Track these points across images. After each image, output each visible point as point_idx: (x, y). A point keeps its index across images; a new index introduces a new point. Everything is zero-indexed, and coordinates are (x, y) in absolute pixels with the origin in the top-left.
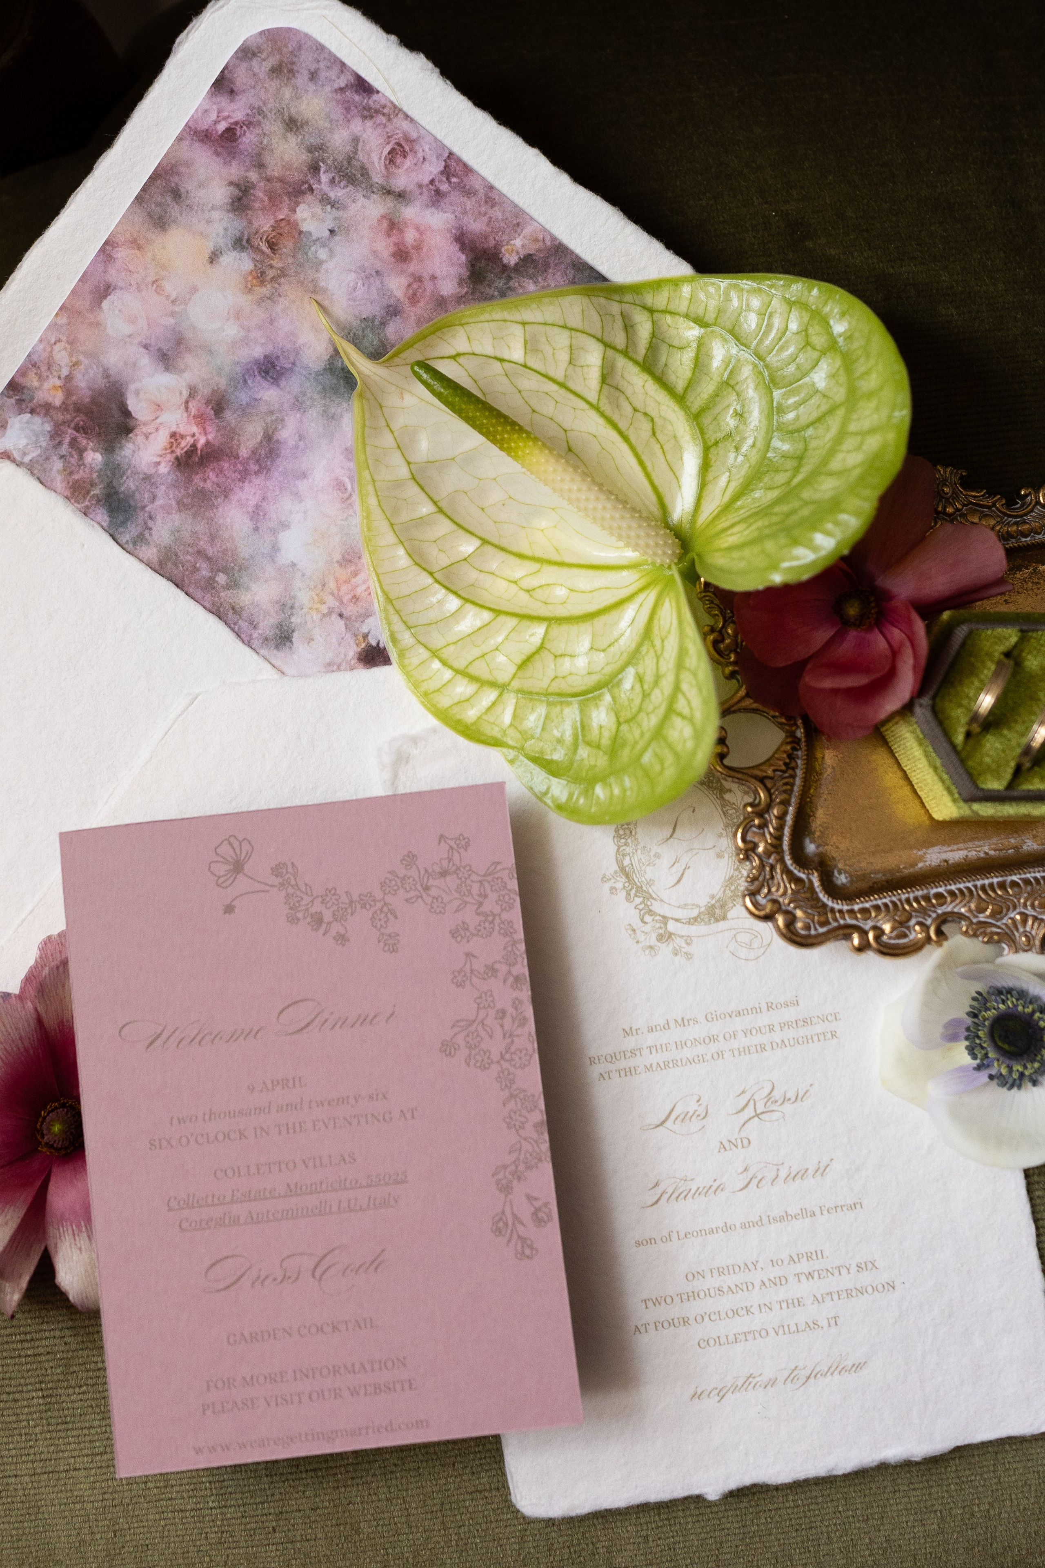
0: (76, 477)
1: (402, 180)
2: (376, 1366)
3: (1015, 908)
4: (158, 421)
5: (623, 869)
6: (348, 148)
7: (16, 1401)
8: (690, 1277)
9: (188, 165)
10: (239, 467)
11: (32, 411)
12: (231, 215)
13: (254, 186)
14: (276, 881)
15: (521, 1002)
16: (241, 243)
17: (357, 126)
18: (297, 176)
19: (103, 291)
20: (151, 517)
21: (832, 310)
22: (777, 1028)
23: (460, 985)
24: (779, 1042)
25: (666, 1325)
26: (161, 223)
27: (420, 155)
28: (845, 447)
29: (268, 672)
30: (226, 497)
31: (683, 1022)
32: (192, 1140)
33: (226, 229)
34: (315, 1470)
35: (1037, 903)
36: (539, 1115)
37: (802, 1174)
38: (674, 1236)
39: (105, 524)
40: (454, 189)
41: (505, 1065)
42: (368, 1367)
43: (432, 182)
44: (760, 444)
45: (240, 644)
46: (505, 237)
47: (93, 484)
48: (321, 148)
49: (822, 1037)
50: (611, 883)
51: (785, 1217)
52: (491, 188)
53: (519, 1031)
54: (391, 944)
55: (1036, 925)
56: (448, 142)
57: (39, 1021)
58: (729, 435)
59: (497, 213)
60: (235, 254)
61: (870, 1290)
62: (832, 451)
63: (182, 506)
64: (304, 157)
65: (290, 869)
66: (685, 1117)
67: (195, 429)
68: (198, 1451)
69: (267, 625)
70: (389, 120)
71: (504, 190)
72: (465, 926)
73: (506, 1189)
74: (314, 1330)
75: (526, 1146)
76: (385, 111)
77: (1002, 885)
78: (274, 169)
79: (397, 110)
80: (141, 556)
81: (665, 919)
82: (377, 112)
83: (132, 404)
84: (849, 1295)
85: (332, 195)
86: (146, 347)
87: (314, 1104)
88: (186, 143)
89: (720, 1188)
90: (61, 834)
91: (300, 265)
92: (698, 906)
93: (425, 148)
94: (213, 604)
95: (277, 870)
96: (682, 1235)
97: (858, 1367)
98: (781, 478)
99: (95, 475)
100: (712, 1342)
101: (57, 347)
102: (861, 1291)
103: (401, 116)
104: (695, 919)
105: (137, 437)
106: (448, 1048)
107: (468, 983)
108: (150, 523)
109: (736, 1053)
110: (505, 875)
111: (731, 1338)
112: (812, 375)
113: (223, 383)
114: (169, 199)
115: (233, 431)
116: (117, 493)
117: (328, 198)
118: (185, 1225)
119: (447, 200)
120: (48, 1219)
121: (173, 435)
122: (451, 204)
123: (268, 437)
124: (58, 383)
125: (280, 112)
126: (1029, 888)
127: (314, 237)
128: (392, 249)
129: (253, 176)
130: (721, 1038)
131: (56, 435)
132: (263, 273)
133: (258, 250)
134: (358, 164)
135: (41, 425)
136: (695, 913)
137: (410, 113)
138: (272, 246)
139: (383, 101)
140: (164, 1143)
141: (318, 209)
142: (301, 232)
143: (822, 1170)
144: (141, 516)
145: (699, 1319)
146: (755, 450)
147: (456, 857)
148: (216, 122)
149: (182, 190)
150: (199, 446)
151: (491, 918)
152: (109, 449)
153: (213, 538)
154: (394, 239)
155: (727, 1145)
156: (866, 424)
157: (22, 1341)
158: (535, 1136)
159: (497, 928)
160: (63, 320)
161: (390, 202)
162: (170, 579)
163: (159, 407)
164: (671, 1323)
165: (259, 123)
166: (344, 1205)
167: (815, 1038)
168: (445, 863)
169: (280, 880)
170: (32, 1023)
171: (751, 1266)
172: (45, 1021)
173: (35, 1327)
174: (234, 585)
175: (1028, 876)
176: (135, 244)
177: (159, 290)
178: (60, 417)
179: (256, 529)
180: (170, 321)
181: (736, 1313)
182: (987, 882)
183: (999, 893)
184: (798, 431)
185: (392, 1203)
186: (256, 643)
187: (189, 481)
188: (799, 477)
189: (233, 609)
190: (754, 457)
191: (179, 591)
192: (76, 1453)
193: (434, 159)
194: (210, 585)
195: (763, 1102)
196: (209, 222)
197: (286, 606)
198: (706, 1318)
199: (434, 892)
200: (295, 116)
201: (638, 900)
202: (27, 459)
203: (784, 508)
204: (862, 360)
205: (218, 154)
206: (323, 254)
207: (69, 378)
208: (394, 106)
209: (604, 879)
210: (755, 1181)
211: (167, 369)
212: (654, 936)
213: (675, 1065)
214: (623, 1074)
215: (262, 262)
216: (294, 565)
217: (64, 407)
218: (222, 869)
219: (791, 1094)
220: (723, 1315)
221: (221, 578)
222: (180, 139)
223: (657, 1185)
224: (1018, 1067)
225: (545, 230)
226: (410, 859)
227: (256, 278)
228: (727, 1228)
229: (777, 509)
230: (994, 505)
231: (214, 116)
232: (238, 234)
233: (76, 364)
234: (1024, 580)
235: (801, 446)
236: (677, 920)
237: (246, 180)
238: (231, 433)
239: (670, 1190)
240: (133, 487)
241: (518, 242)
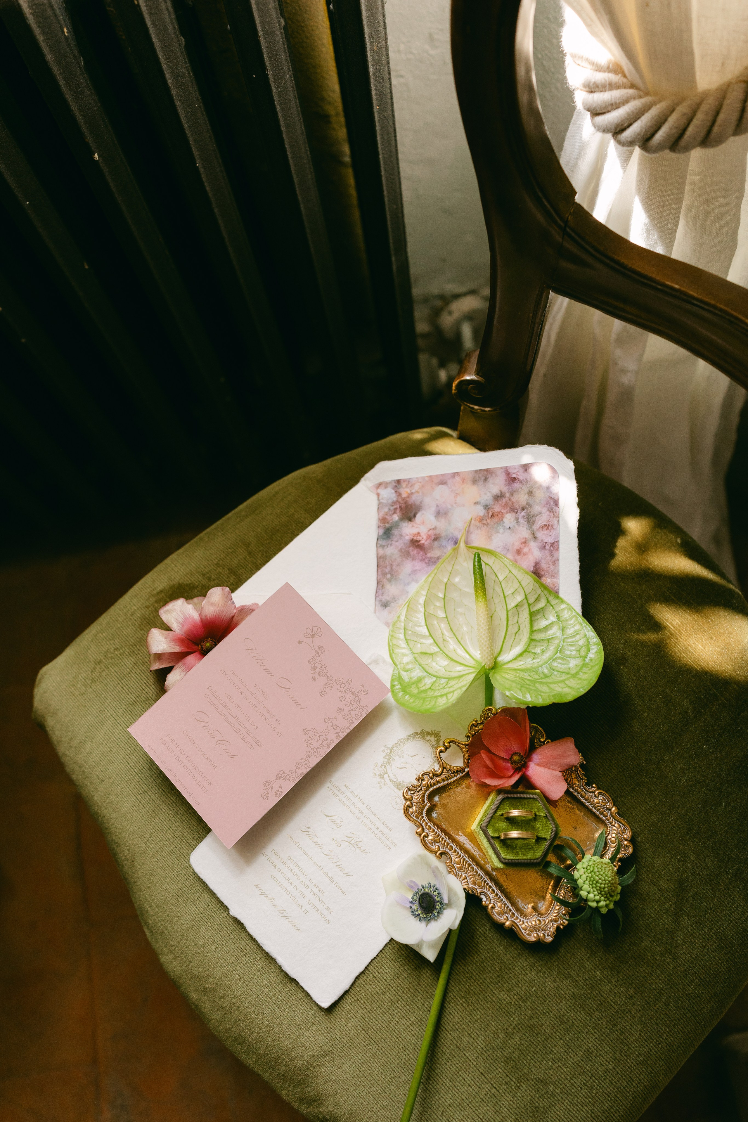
0: (387, 517)
1: (540, 535)
2: (205, 778)
3: (466, 873)
4: (420, 526)
5: (392, 749)
6: (537, 513)
7: (128, 694)
8: (289, 858)
9: (496, 475)
10: (424, 557)
11: (396, 492)
12: (492, 498)
13: (505, 497)
14: (317, 649)
15: (333, 742)
16: (486, 507)
17: (545, 510)
18: (517, 506)
19: (443, 483)
20: (391, 545)
21: (594, 649)
22: (379, 830)
23: (325, 722)
24: (376, 833)
25: (271, 861)
26: (475, 482)
27: (551, 533)
28: (559, 684)
29: (372, 608)
30: (412, 560)
31: (361, 800)
32: (231, 680)
33: (487, 500)
34: (164, 791)
35: (472, 879)
36: (305, 771)
37: (342, 870)
38: (298, 844)
39: (380, 534)
40: (549, 550)
41: (312, 751)
42: (203, 776)
43: (546, 543)
44: (540, 663)
45: (374, 595)
46: (547, 576)
47: (388, 523)
48: (530, 506)
49: (386, 845)
50: (385, 749)
51: (326, 874)
52: (558, 560)
53: (324, 748)
54: (322, 694)
55: (465, 883)
56: (561, 538)
57: (233, 617)
58: (535, 653)
59: (552, 567)
60: (482, 508)
61: (323, 916)
62: (556, 683)
63: (401, 550)
64: (524, 504)
65: (323, 651)
66: (334, 821)
67: (425, 537)
68: (149, 746)
69: (385, 598)
70: (553, 517)
71: (561, 564)
72: (343, 711)
73: (278, 778)
74: (203, 753)
75: (294, 774)
76: (555, 514)
77: (469, 865)
78: (514, 499)
79: (558, 517)
80: (379, 550)
81: (386, 772)
82: (553, 512)
83: (418, 516)
84: (317, 911)
85: (520, 520)
86: (437, 506)
87: (263, 706)
88: (502, 470)
89: (321, 847)
90: (287, 583)
91: (493, 528)
92: (397, 779)
93: (554, 533)
94: (380, 579)
95: (320, 647)
96: (299, 846)
97: (298, 929)
98: (536, 677)
99: (391, 521)
100: (275, 879)
101: (419, 484)
102: (320, 914)
103: (557, 519)
104: (393, 781)
105: (410, 524)
106: (305, 732)
107: (327, 723)
108: (389, 546)
109: (363, 823)
110: (365, 711)
111: (280, 884)
112: (572, 659)
113: (443, 534)
114: (483, 478)
115: (432, 548)
116: (391, 531)
117: (518, 519)
118: (207, 696)
119: (544, 551)
120: (182, 661)
121: (419, 533)
122: (544, 553)
123: (438, 558)
124: (409, 492)
125: (531, 487)
126: (475, 873)
127: (504, 525)
128: (518, 548)
129: (508, 495)
130: (364, 815)
131: (394, 503)
132: (483, 520)
133: (488, 513)
134: (534, 519)
135: (394, 497)
136: (395, 780)
137: (560, 521)
138: (493, 516)
139: (557, 511)
140: (224, 673)
141: (513, 519)
142: (502, 520)
143: (347, 875)
144: (389, 542)
145: (279, 870)
146: (537, 664)
147: (360, 693)
148: (514, 473)
149: (488, 480)
150: (421, 542)
151: (350, 716)
152: (401, 519)
153: (398, 565)
154: (521, 546)
155: (334, 840)
156: (571, 685)
157: (145, 683)
158: (299, 775)
159: (349, 720)
160: (427, 479)
161: (531, 536)
162: (378, 563)
163: (423, 523)
164: (272, 863)
165: (523, 484)
166: (242, 735)
167: (384, 844)
168: (356, 692)
169: (318, 650)
170: (231, 615)
171: (305, 874)
172: (234, 619)
173: (151, 684)
174: (389, 580)
175: (479, 871)
176: (463, 480)
177: (456, 497)
178: (400, 500)
179: (410, 575)
180: (449, 506)
181: (288, 880)
182: (467, 859)
183: (467, 865)
184: (553, 670)
185: (252, 748)
186: (378, 599)
187: (409, 547)
188: (541, 681)
189: (383, 585)
190: (535, 665)
191: (376, 567)
192: (125, 722)
193: (553, 538)
194: (384, 574)
195: (354, 842)
196: (485, 494)
197: (394, 599)
198: (281, 872)
199: (346, 695)
200: (533, 492)
201: (386, 760)
202: (381, 501)
203: (528, 683)
204: (588, 669)
205: (506, 481)
206: (501, 531)
207: (412, 494)
208: (558, 515)
209: (385, 746)
210: (330, 857)
211: (436, 517)
212: (379, 773)
213: (347, 807)
214: (333, 793)
215: (486, 517)
216: (408, 592)
217: (403, 499)
218: (309, 632)
219: (363, 849)
220: (285, 877)
221: (389, 576)
222: (502, 468)
223: (309, 828)
224: (420, 912)
225: (559, 585)
226: (350, 681)
227: (480, 519)
228: (311, 858)
229: (526, 681)
230: (583, 779)
231: (515, 471)
232: (488, 504)
233: (418, 492)
234: (568, 807)
235: (550, 674)
236: (389, 776)
237: (505, 494)
238: (431, 548)
239: (310, 833)
240: (396, 534)
241: (549, 580)
